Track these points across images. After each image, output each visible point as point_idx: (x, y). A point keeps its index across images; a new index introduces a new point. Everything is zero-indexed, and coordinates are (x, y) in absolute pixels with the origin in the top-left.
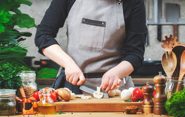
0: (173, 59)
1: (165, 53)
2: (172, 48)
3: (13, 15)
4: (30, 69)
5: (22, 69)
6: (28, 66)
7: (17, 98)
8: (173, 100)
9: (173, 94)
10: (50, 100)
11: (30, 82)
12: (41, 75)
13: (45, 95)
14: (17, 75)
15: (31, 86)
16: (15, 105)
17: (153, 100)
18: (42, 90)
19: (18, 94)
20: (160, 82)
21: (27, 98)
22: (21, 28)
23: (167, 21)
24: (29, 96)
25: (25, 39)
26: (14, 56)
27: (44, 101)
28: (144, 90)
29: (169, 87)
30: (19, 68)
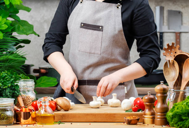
0: (175, 68)
1: (167, 62)
2: (174, 56)
3: (12, 21)
4: (29, 78)
5: (20, 78)
6: (27, 74)
7: (16, 107)
8: (174, 110)
9: (175, 104)
10: (49, 110)
11: (28, 91)
12: (40, 83)
13: (43, 104)
14: (16, 84)
15: (29, 95)
16: (13, 114)
17: (154, 110)
18: (41, 99)
19: (16, 103)
20: (162, 92)
21: (25, 107)
22: (19, 35)
23: (169, 29)
24: (28, 105)
25: (24, 46)
26: (12, 63)
27: (42, 110)
28: (145, 99)
29: (171, 97)
30: (17, 76)
